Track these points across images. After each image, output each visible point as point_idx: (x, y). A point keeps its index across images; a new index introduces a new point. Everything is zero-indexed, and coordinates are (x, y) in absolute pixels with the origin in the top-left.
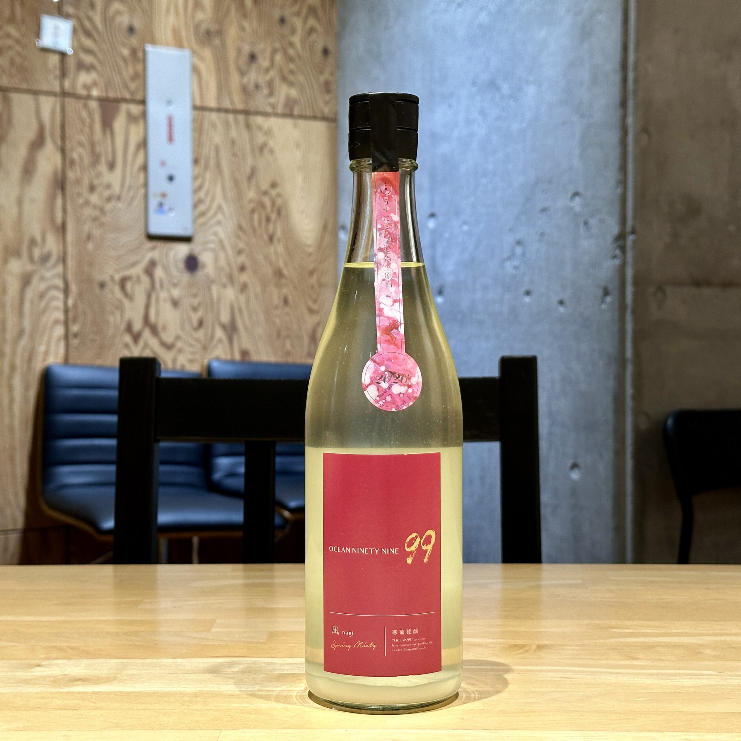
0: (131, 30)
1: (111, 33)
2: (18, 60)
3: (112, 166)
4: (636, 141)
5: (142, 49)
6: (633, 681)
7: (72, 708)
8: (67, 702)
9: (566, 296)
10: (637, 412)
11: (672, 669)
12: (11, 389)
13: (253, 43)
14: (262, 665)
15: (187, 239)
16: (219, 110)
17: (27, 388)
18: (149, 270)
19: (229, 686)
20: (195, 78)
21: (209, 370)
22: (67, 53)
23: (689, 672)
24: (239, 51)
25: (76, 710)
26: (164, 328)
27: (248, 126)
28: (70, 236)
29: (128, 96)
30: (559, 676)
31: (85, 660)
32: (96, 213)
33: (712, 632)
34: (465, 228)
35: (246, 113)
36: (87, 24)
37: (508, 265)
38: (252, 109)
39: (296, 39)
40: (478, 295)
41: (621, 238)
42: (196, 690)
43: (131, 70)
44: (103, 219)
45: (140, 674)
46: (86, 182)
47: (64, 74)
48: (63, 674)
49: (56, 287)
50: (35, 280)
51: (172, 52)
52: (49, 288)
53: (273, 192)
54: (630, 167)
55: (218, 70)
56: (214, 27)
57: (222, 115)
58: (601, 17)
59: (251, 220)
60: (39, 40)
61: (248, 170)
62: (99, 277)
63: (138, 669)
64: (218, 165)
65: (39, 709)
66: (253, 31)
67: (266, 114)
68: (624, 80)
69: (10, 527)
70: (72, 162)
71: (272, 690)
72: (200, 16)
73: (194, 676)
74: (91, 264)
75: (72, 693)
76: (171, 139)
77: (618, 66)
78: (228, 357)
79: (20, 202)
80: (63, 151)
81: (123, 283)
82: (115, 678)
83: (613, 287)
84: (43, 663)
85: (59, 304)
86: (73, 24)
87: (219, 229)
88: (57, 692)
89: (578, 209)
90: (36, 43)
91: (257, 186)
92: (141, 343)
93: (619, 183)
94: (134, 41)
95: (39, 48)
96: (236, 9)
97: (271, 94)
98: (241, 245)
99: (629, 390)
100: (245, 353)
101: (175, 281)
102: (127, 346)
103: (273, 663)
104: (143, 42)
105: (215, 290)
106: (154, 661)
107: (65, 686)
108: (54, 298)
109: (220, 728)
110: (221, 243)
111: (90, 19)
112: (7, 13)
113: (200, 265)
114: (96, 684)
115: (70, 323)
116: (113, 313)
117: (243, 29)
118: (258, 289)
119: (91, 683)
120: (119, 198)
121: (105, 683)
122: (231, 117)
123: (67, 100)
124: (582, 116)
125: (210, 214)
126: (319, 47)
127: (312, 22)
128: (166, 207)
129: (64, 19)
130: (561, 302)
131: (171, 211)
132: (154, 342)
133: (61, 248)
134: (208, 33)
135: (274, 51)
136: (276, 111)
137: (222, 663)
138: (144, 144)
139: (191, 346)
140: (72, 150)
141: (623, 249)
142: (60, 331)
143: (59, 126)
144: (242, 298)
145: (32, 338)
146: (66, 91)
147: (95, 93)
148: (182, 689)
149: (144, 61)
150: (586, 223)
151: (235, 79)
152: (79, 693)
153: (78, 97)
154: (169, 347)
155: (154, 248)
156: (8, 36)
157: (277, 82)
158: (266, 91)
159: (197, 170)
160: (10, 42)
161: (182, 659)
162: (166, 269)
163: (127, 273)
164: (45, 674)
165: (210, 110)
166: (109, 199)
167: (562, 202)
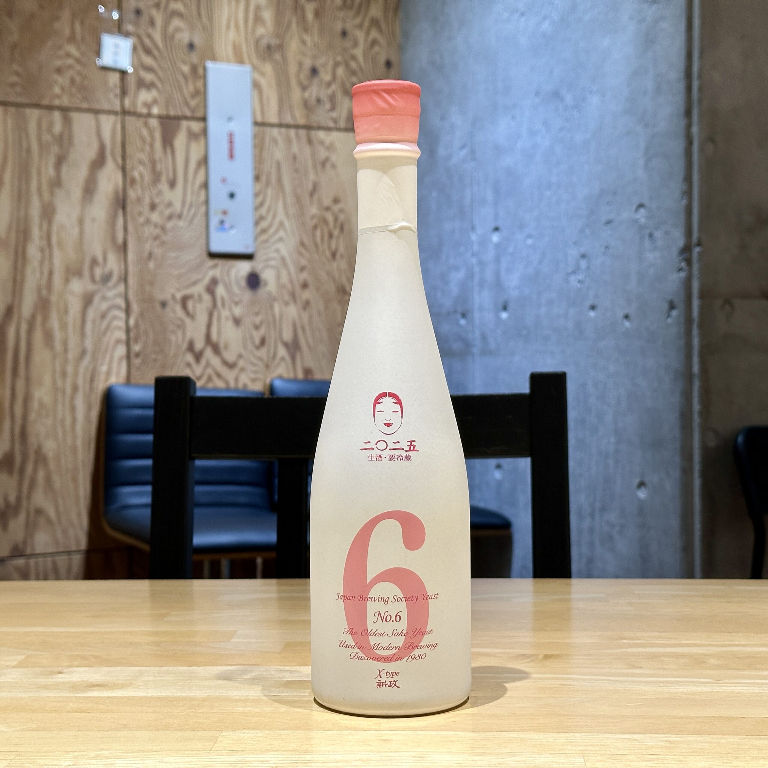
0: (191, 46)
1: (171, 50)
2: (78, 79)
3: (172, 184)
4: (702, 150)
5: (202, 65)
6: (630, 688)
7: (85, 711)
8: (81, 705)
9: (631, 310)
10: (705, 429)
11: (670, 677)
12: (73, 409)
13: (314, 57)
14: (273, 673)
15: (248, 257)
16: (280, 125)
17: (89, 408)
18: (211, 289)
19: (238, 692)
20: (256, 93)
21: (272, 389)
22: (127, 70)
23: (687, 679)
24: (300, 65)
25: (89, 712)
26: (226, 347)
27: (310, 141)
28: (131, 256)
29: (188, 113)
30: (558, 683)
31: (105, 668)
32: (158, 231)
33: (721, 642)
34: (530, 242)
35: (308, 128)
36: (147, 42)
37: (573, 279)
38: (314, 125)
39: (359, 52)
40: (543, 310)
41: (686, 250)
42: (205, 695)
43: (191, 88)
44: (164, 238)
45: (155, 681)
46: (147, 201)
47: (124, 92)
48: (82, 680)
49: (118, 307)
50: (96, 300)
51: (234, 68)
52: (110, 308)
53: (336, 208)
54: (696, 177)
55: (279, 85)
56: (274, 42)
57: (283, 130)
58: (664, 25)
59: (314, 235)
60: (99, 59)
61: (310, 186)
62: (160, 296)
63: (154, 676)
64: (279, 181)
65: (54, 711)
66: (315, 45)
67: (328, 129)
68: (689, 89)
69: (74, 548)
70: (133, 181)
71: (278, 695)
72: (261, 31)
73: (206, 683)
74: (152, 284)
75: (87, 697)
76: (231, 156)
77: (682, 75)
78: (292, 376)
79: (81, 222)
80: (124, 170)
81: (184, 301)
82: (131, 684)
83: (679, 301)
84: (65, 671)
85: (121, 324)
86: (133, 42)
87: (280, 246)
88: (73, 697)
89: (643, 221)
90: (97, 62)
91: (320, 201)
92: (203, 362)
93: (684, 194)
94: (194, 58)
95: (100, 66)
96: (298, 23)
97: (333, 108)
98: (303, 262)
99: (696, 407)
100: (308, 371)
101: (237, 299)
102: (189, 365)
103: (284, 671)
104: (203, 58)
105: (277, 308)
106: (171, 668)
107: (82, 691)
108: (115, 318)
109: (221, 730)
110: (283, 259)
111: (149, 36)
112: (67, 32)
113: (262, 283)
114: (112, 690)
115: (132, 342)
116: (173, 332)
117: (304, 43)
118: (321, 306)
119: (107, 688)
120: (180, 217)
121: (121, 688)
122: (292, 132)
123: (128, 118)
124: (646, 126)
125: (272, 230)
126: (382, 59)
127: (374, 34)
128: (227, 225)
129: (124, 38)
130: (627, 317)
131: (232, 228)
132: (216, 361)
133: (123, 267)
134: (269, 47)
135: (336, 65)
136: (338, 126)
137: (236, 670)
138: (204, 161)
139: (254, 365)
140: (133, 168)
141: (689, 261)
142: (121, 350)
143: (120, 144)
144: (305, 316)
145: (94, 358)
146: (126, 109)
147: (155, 111)
148: (192, 695)
149: (205, 77)
150: (651, 235)
151: (296, 95)
152: (94, 697)
153: (139, 115)
154: (231, 366)
155: (215, 266)
156: (68, 55)
157: (339, 95)
158: (328, 106)
159: (258, 187)
160: (70, 61)
161: (197, 667)
162: (228, 287)
163: (189, 291)
164: (66, 680)
165: (272, 125)
166: (170, 217)
167: (627, 214)
